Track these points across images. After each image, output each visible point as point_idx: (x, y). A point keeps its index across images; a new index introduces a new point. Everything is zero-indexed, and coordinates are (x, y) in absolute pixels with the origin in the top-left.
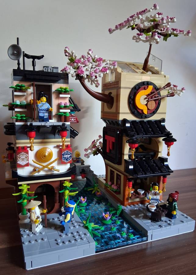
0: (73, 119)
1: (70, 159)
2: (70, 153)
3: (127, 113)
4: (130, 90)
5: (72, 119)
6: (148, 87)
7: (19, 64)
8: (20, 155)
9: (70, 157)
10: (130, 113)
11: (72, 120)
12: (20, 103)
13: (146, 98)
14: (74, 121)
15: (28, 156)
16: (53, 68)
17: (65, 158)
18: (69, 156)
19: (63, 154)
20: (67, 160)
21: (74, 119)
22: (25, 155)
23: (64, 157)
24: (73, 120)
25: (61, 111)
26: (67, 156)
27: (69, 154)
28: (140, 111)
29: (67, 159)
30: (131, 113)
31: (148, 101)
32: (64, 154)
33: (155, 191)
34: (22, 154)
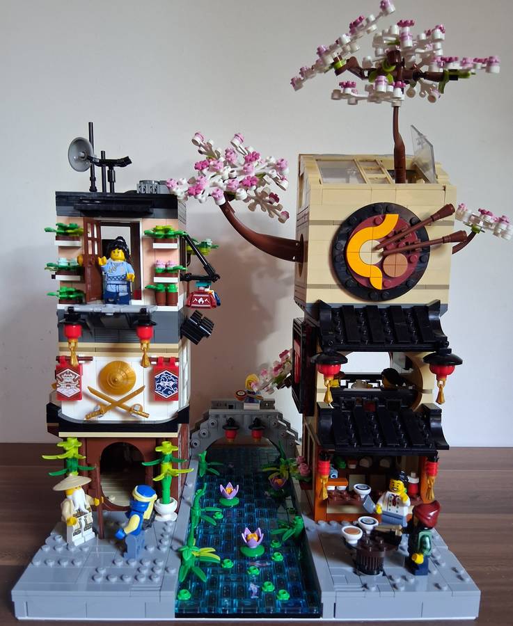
0: (201, 300)
1: (173, 392)
2: (173, 376)
3: (330, 287)
4: (334, 229)
5: (198, 298)
6: (384, 218)
7: (93, 179)
8: (63, 374)
9: (173, 386)
10: (337, 287)
11: (199, 302)
12: (69, 264)
13: (376, 248)
14: (205, 303)
15: (80, 378)
16: (159, 183)
17: (163, 388)
18: (172, 384)
19: (156, 379)
20: (166, 392)
21: (204, 298)
22: (73, 374)
23: (160, 385)
24: (203, 302)
25: (157, 280)
26: (166, 383)
27: (172, 380)
28: (363, 283)
29: (168, 390)
30: (338, 285)
31: (384, 256)
32: (160, 378)
33: (395, 494)
34: (66, 373)
